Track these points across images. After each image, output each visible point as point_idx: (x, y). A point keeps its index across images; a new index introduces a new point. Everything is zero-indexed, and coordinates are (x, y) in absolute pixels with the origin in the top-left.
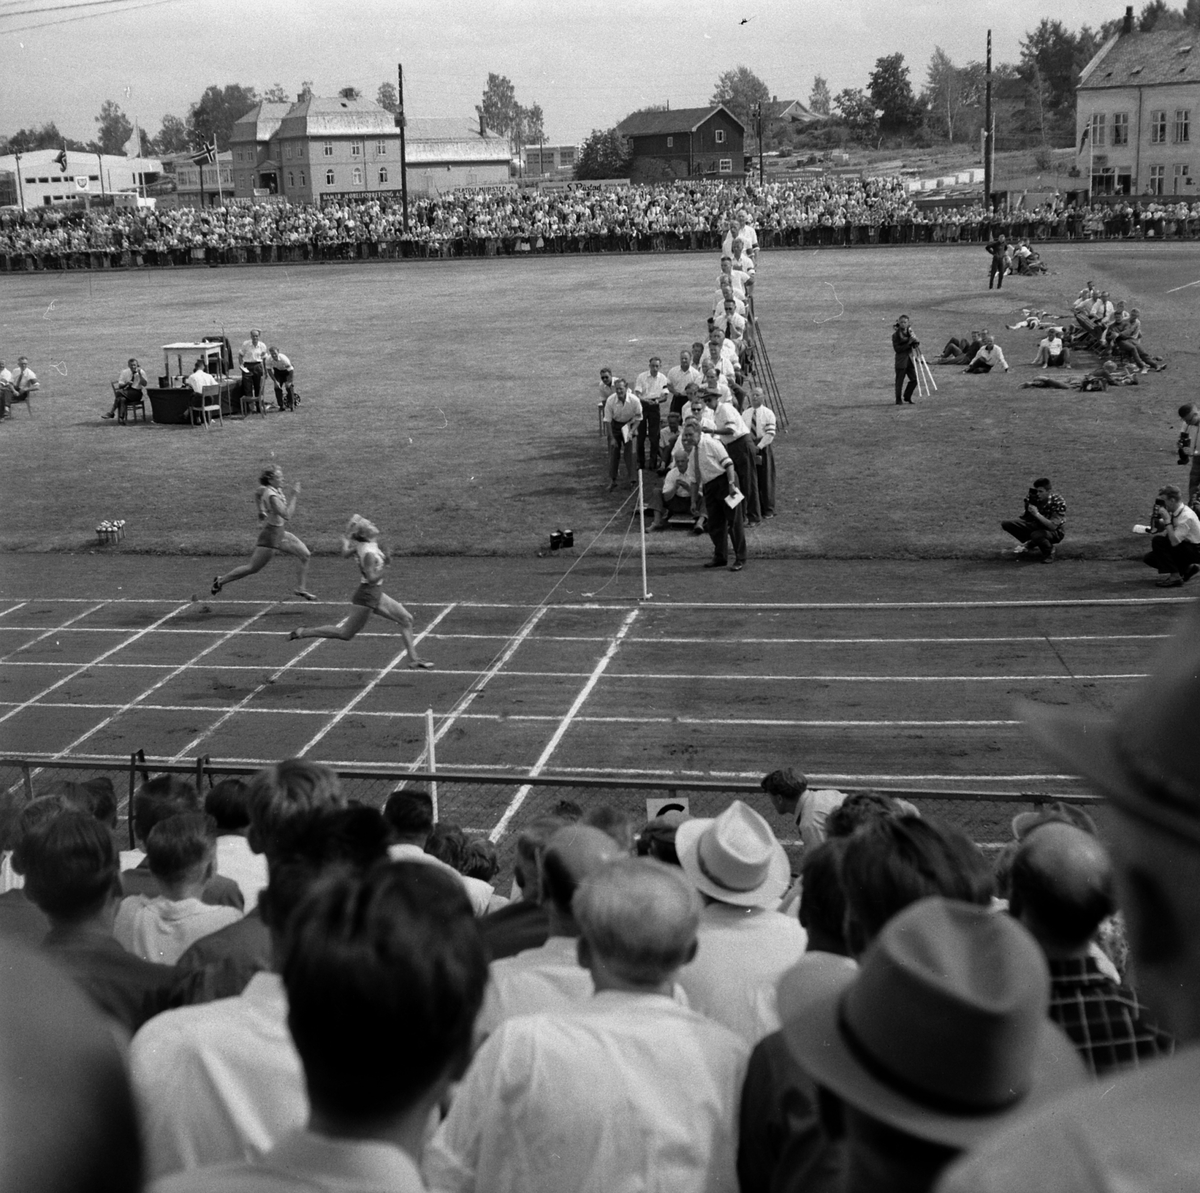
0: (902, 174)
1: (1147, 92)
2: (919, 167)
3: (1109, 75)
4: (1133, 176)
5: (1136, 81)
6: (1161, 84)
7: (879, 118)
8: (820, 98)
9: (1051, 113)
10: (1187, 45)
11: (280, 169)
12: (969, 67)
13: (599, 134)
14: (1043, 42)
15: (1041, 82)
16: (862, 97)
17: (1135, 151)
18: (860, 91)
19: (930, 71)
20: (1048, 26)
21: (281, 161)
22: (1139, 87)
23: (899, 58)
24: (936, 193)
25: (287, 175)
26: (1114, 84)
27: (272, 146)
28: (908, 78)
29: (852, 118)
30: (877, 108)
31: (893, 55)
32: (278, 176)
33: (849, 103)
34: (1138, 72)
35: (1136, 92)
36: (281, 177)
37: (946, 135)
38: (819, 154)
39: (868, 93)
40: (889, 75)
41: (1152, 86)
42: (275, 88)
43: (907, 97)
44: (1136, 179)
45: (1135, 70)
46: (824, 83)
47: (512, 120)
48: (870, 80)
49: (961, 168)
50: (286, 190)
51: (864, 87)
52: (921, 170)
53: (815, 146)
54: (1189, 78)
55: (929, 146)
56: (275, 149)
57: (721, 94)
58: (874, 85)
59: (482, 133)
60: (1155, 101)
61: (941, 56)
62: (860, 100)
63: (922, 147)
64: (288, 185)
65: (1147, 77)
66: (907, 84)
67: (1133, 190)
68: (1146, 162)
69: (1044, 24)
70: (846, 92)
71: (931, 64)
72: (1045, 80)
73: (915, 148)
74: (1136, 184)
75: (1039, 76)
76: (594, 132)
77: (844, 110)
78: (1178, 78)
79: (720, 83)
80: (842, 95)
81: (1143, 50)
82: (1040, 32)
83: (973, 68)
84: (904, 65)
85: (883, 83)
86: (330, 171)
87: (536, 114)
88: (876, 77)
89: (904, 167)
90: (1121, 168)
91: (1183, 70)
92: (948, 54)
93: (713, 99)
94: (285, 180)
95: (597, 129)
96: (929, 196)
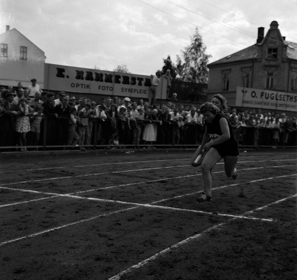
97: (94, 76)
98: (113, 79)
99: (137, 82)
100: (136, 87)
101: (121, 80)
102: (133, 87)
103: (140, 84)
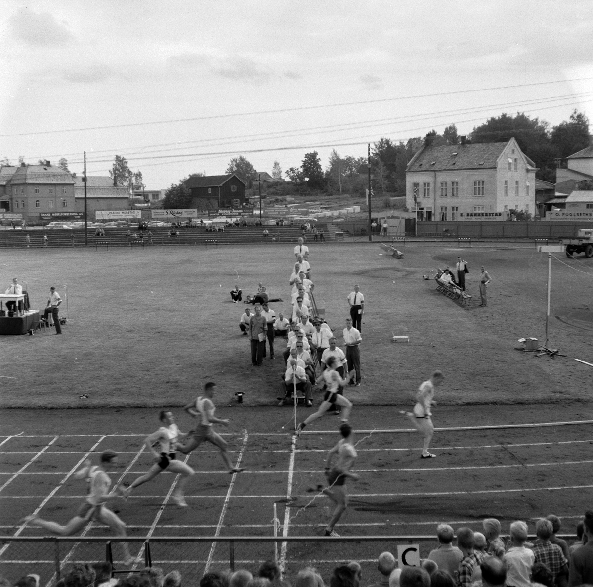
0: (321, 208)
1: (438, 174)
2: (328, 205)
3: (421, 165)
4: (433, 212)
5: (433, 168)
6: (445, 170)
7: (307, 182)
8: (276, 171)
9: (387, 181)
10: (455, 152)
11: (11, 199)
12: (346, 159)
13: (175, 186)
14: (381, 148)
15: (382, 166)
16: (299, 171)
17: (434, 200)
18: (298, 169)
19: (330, 160)
20: (384, 141)
21: (11, 196)
22: (435, 171)
23: (315, 154)
24: (338, 217)
25: (15, 203)
26: (423, 170)
27: (7, 187)
28: (320, 163)
29: (294, 181)
30: (306, 177)
31: (313, 152)
32: (10, 203)
33: (292, 174)
34: (434, 164)
35: (433, 174)
36: (12, 203)
37: (339, 190)
38: (280, 198)
39: (301, 170)
40: (312, 161)
41: (440, 170)
42: (4, 159)
43: (320, 172)
44: (435, 213)
45: (432, 164)
46: (278, 164)
47: (127, 177)
48: (302, 164)
49: (348, 206)
50: (14, 210)
51: (300, 167)
52: (330, 206)
53: (277, 194)
54: (457, 167)
55: (331, 195)
56: (8, 189)
57: (231, 169)
58: (304, 166)
59: (115, 184)
60: (442, 177)
61: (335, 154)
62: (298, 173)
63: (328, 195)
64: (15, 207)
65: (437, 167)
66: (320, 166)
67: (433, 218)
68: (439, 205)
69: (382, 140)
70: (291, 169)
71: (330, 157)
72: (384, 166)
73: (325, 196)
74: (434, 215)
75: (381, 164)
76: (173, 185)
77: (290, 177)
78: (452, 167)
79: (231, 163)
80: (289, 170)
81: (436, 154)
82: (380, 143)
83: (348, 159)
84: (318, 157)
85: (308, 165)
86: (37, 201)
87: (139, 175)
88: (305, 162)
89: (321, 204)
90: (427, 208)
91: (454, 164)
92: (338, 153)
93: (227, 171)
94: (14, 204)
95: (174, 184)
96: (335, 219)
97: (473, 214)
98: (481, 215)
99: (491, 215)
100: (491, 217)
101: (484, 215)
102: (490, 217)
103: (493, 216)
